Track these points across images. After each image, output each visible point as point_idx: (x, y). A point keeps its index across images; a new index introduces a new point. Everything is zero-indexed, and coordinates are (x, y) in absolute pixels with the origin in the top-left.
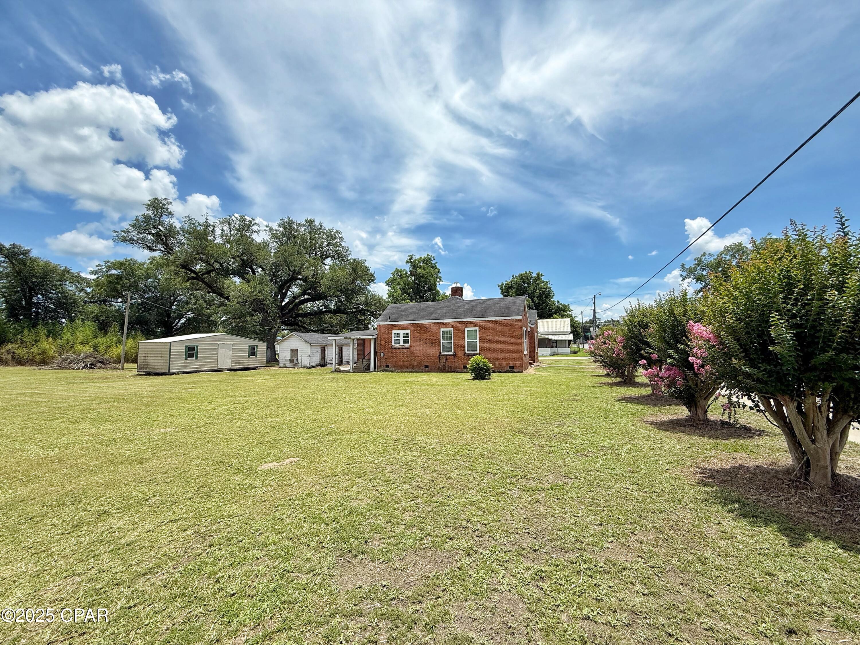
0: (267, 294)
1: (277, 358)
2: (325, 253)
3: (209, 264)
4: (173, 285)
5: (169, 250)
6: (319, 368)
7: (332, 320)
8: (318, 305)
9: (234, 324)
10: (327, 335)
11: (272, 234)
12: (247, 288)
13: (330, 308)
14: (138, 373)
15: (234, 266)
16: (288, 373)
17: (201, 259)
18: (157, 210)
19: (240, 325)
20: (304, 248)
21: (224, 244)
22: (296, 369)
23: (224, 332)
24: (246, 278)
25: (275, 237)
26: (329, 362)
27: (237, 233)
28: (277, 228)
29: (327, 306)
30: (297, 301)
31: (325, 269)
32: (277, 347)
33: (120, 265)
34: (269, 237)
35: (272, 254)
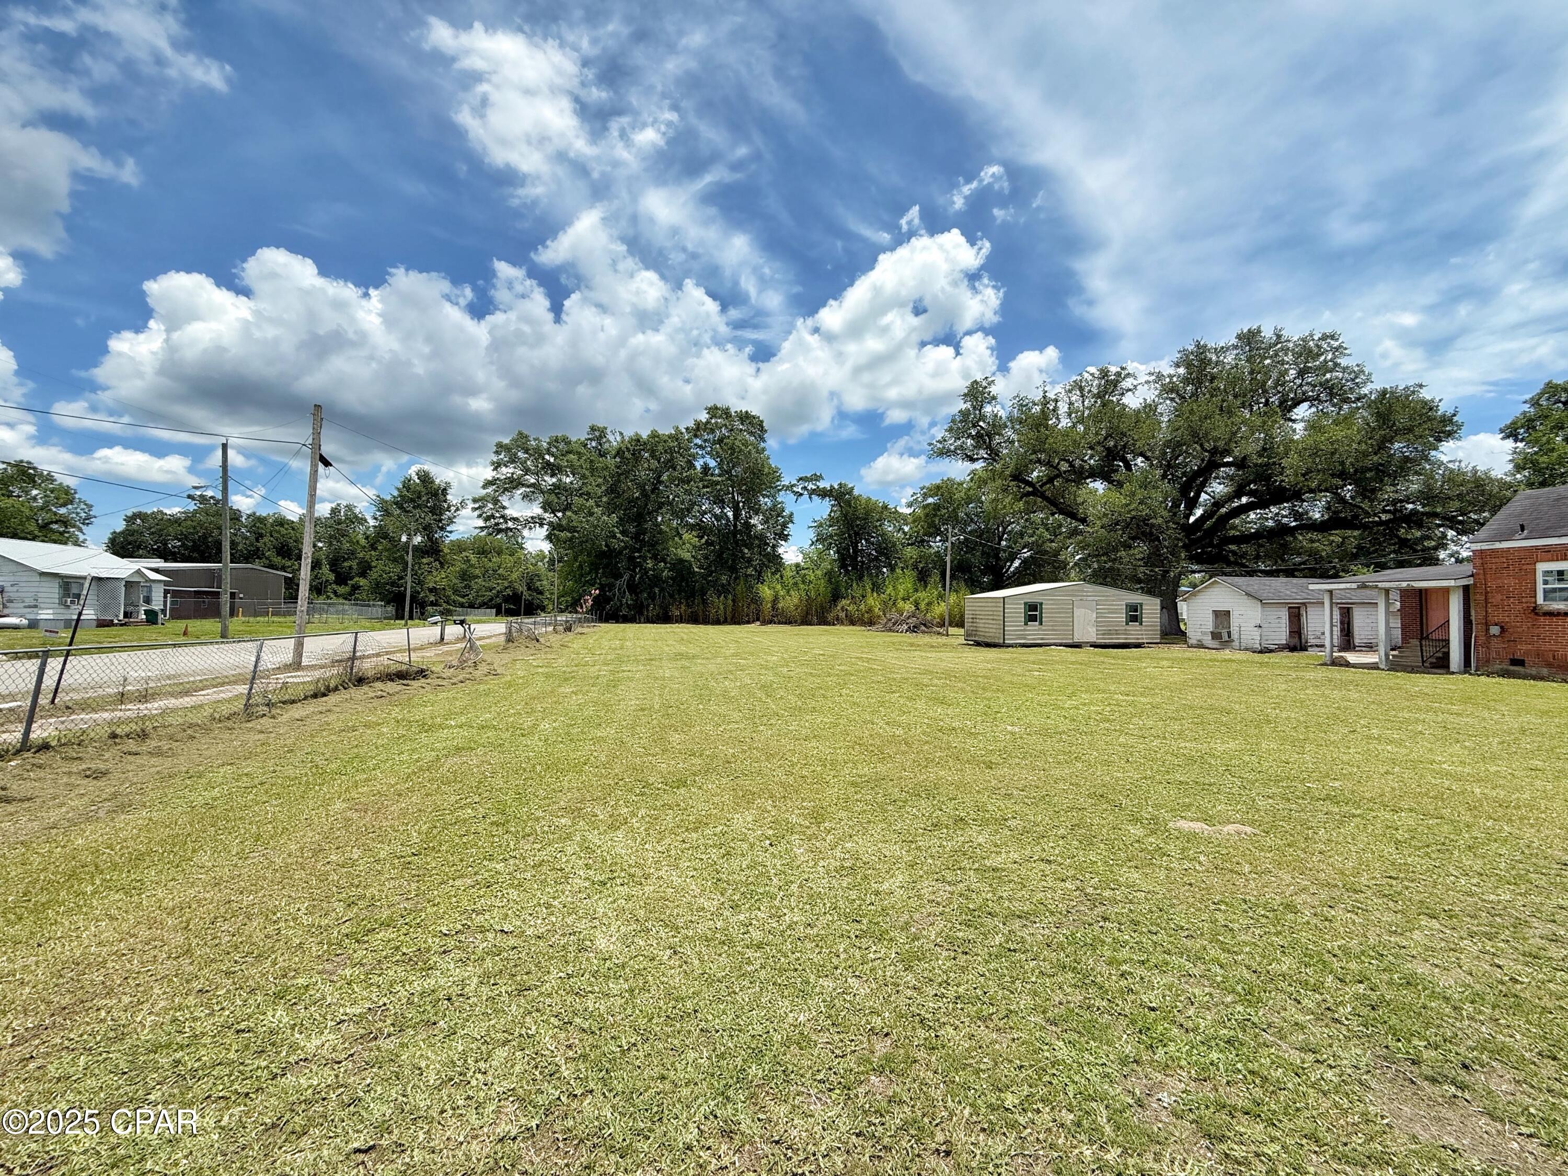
0: (1157, 504)
1: (1183, 627)
2: (1292, 396)
3: (1052, 466)
4: (1002, 509)
5: (994, 454)
6: (1286, 653)
7: (1315, 545)
8: (1277, 514)
9: (1096, 565)
10: (1305, 580)
11: (1162, 385)
12: (1118, 499)
13: (1311, 519)
14: (965, 642)
15: (1092, 461)
16: (1210, 660)
17: (1039, 461)
18: (977, 400)
19: (1107, 566)
20: (1236, 397)
21: (1074, 426)
22: (1227, 651)
23: (1080, 580)
24: (1114, 481)
25: (1169, 389)
26: (1312, 641)
27: (1096, 402)
28: (1172, 371)
29: (1302, 514)
30: (1223, 510)
31: (1294, 431)
32: (1183, 608)
33: (936, 490)
34: (1157, 393)
35: (1163, 425)
